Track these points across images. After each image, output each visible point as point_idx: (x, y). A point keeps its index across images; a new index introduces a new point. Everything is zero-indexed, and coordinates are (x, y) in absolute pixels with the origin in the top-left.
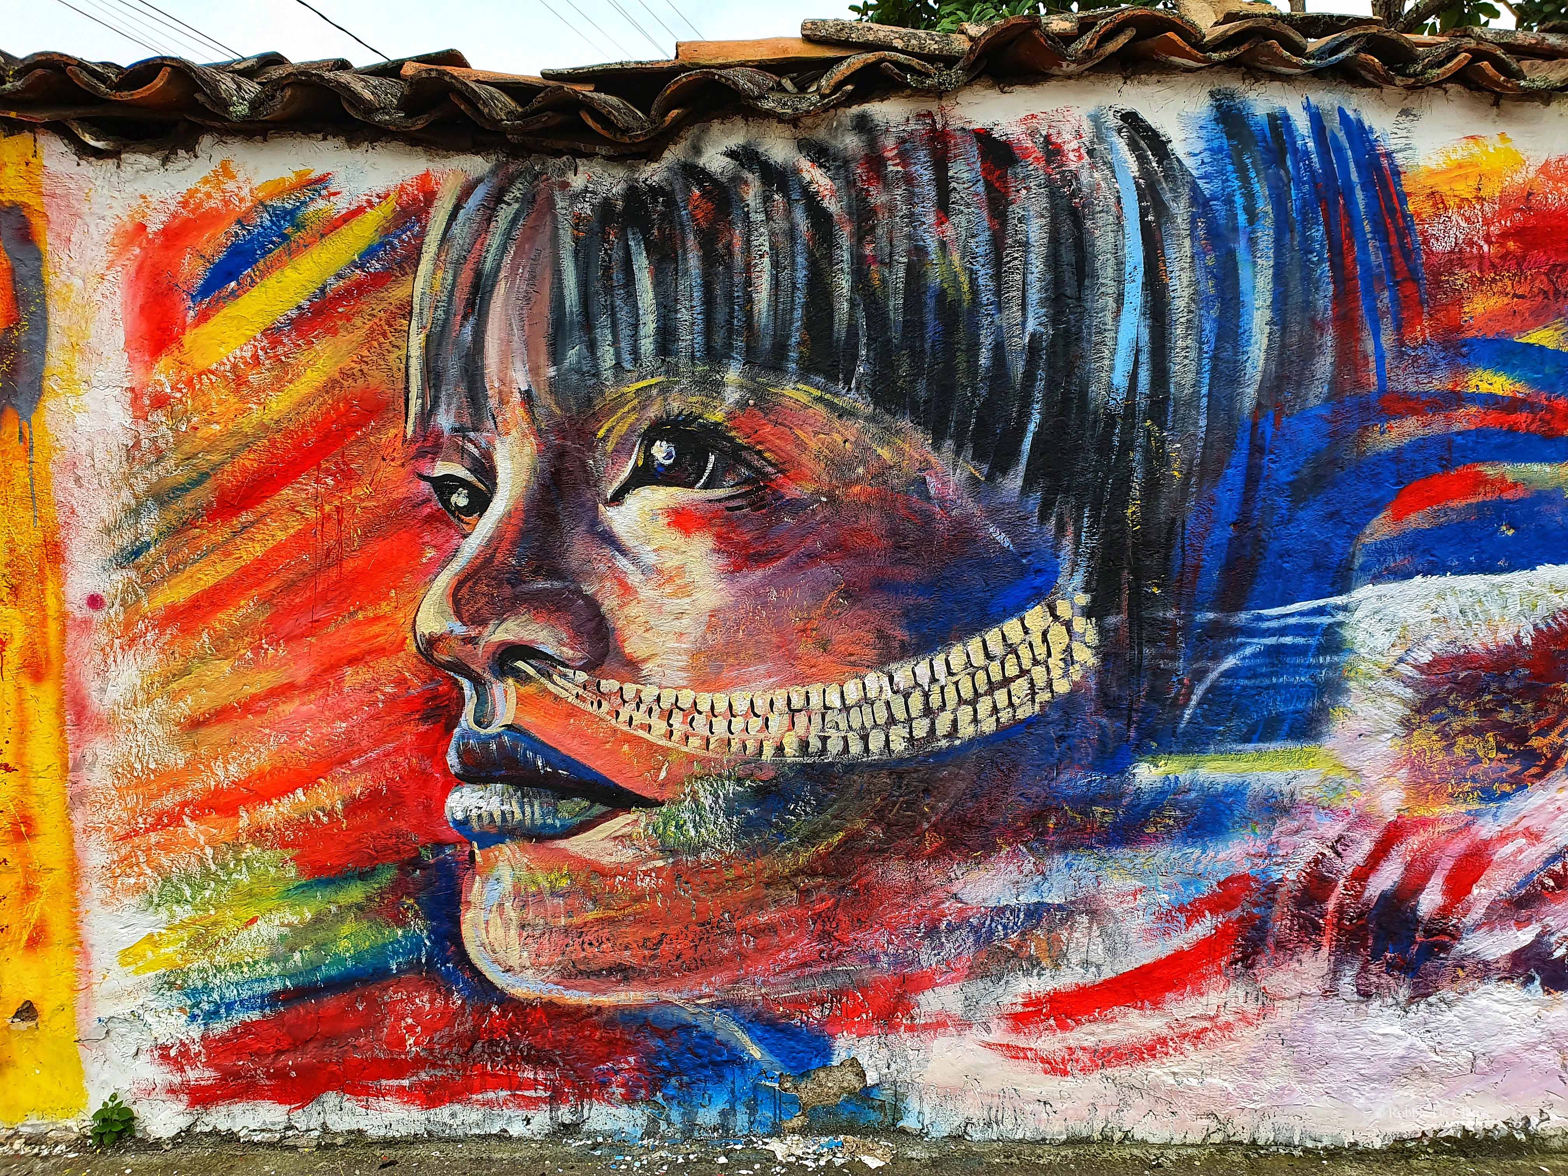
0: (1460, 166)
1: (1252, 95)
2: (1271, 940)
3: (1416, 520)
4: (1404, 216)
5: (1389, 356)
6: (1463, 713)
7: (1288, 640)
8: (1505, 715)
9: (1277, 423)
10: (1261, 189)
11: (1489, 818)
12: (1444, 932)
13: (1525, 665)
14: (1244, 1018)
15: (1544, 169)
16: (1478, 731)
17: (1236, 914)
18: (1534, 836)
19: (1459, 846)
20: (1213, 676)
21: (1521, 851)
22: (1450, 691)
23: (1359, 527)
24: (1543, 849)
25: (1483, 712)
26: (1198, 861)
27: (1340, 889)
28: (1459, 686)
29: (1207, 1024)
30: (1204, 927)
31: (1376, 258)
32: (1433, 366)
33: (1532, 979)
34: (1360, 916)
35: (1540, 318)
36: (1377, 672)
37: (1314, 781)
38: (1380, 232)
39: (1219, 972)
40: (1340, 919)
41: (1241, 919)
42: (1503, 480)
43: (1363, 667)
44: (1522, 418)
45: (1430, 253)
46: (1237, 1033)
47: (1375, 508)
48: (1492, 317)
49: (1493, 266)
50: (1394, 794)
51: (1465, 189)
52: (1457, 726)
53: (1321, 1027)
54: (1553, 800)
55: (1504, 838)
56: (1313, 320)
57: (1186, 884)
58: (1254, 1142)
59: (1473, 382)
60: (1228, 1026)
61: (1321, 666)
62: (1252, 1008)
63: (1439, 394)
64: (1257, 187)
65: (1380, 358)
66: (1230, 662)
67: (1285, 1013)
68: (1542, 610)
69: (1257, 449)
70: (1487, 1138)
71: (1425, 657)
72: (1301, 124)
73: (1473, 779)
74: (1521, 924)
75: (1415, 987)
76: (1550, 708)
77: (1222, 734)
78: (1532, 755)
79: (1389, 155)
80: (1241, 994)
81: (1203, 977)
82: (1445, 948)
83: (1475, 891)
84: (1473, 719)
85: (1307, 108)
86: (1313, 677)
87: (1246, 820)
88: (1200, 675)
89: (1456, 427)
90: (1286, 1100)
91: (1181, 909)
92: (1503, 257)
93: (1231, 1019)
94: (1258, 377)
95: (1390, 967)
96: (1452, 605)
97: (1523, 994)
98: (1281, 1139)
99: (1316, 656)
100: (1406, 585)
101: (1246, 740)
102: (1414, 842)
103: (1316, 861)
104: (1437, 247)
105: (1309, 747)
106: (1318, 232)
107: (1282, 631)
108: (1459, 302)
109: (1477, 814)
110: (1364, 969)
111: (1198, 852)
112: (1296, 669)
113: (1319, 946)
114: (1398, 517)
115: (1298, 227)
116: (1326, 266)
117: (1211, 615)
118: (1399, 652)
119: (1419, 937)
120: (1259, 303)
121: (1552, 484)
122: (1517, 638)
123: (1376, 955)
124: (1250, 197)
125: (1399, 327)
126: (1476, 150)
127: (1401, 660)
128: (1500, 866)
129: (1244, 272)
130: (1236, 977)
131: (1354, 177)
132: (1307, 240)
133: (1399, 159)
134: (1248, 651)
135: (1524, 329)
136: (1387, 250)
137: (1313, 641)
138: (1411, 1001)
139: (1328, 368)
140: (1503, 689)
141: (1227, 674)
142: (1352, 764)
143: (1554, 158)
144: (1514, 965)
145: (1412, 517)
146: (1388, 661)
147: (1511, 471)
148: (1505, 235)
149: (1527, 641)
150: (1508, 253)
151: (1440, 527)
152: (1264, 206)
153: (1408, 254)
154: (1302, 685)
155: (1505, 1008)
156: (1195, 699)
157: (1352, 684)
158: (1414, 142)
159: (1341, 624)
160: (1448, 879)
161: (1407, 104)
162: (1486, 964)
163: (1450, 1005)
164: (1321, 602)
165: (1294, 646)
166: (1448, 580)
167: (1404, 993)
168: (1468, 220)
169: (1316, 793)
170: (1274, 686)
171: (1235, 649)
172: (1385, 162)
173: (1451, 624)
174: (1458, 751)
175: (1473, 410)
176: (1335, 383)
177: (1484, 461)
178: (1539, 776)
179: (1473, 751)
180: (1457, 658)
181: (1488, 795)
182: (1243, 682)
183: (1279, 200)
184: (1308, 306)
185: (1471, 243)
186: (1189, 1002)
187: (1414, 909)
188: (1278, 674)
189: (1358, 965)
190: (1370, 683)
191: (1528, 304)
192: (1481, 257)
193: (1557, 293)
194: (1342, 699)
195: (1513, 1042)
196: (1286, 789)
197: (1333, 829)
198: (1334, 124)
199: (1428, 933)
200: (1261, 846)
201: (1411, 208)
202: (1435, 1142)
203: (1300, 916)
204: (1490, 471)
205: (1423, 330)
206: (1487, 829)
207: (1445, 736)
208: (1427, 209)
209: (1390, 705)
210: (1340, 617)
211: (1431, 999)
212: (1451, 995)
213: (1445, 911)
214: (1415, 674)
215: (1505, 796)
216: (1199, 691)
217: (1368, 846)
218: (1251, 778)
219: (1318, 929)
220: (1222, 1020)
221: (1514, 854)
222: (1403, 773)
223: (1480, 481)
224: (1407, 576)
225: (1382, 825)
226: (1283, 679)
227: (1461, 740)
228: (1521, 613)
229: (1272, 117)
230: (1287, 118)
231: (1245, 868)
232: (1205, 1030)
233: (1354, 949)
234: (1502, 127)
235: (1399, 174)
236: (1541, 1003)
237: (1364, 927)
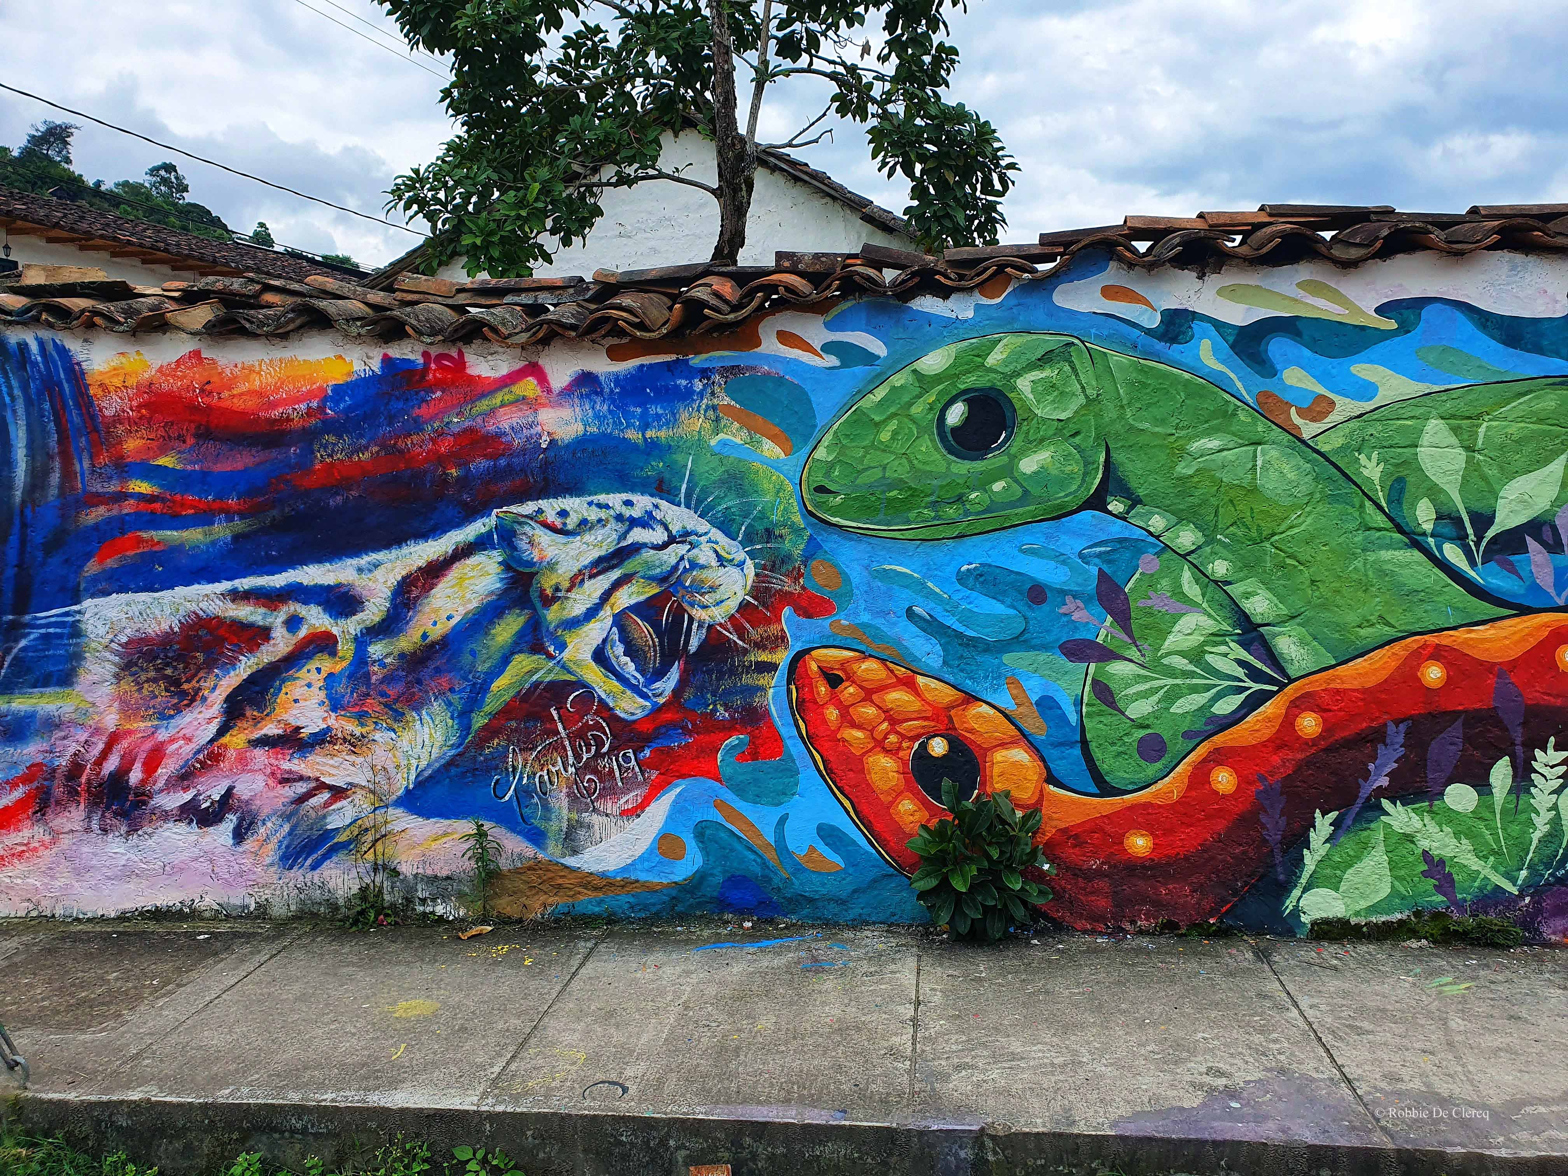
0: (115, 369)
1: (8, 333)
2: (52, 800)
3: (111, 563)
4: (88, 396)
5: (87, 472)
6: (147, 670)
7: (51, 630)
8: (169, 671)
9: (33, 511)
10: (15, 383)
11: (163, 730)
12: (143, 794)
13: (178, 643)
14: (43, 843)
15: (160, 370)
16: (155, 680)
17: (35, 784)
18: (188, 740)
19: (148, 745)
20: (15, 651)
21: (181, 747)
22: (139, 658)
23: (81, 567)
24: (193, 746)
25: (158, 670)
26: (13, 755)
27: (88, 770)
28: (143, 655)
29: (24, 848)
30: (18, 793)
31: (76, 419)
32: (110, 478)
33: (192, 821)
34: (100, 785)
35: (163, 451)
36: (100, 649)
37: (71, 709)
38: (78, 405)
39: (28, 818)
40: (89, 788)
41: (37, 788)
42: (152, 540)
43: (93, 645)
44: (158, 506)
45: (104, 416)
46: (40, 853)
47: (88, 556)
48: (138, 451)
49: (136, 423)
50: (113, 716)
51: (117, 382)
52: (143, 678)
53: (85, 849)
54: (196, 719)
55: (172, 740)
56: (48, 454)
57: (10, 768)
58: (53, 916)
59: (132, 486)
60: (35, 849)
61: (70, 645)
62: (47, 838)
63: (115, 493)
64: (13, 382)
65: (82, 475)
66: (23, 643)
67: (66, 841)
68: (182, 612)
69: (24, 525)
70: (168, 911)
71: (124, 639)
72: (34, 347)
73: (154, 707)
74: (186, 789)
75: (129, 825)
76: (192, 666)
77: (21, 683)
78: (183, 694)
79: (79, 364)
80: (42, 831)
81: (20, 821)
82: (145, 803)
83: (160, 771)
84: (152, 674)
85: (37, 339)
86: (66, 651)
87: (37, 733)
88: (8, 651)
89: (125, 511)
90: (69, 891)
91: (7, 782)
92: (140, 418)
93: (37, 845)
94: (22, 485)
95: (116, 814)
96: (135, 610)
97: (188, 829)
98: (67, 914)
99: (68, 639)
100: (108, 599)
101: (35, 686)
102: (125, 744)
103: (75, 754)
104: (107, 413)
105: (68, 690)
106: (47, 406)
107: (48, 626)
108: (120, 443)
109: (157, 728)
110: (103, 816)
111: (12, 750)
112: (57, 647)
113: (79, 803)
114: (101, 561)
115: (36, 403)
116: (52, 424)
117: (11, 617)
118: (110, 636)
119: (131, 797)
120: (20, 445)
121: (177, 543)
122: (171, 627)
123: (108, 808)
124: (10, 388)
125: (91, 458)
126: (124, 360)
127: (112, 641)
128: (171, 756)
129: (12, 428)
130: (38, 821)
131: (62, 376)
132: (41, 410)
133: (84, 365)
134: (32, 637)
135: (156, 457)
136: (81, 415)
137: (66, 631)
138: (128, 833)
139: (57, 480)
140: (167, 657)
141: (24, 649)
142: (90, 700)
143: (165, 364)
144: (182, 812)
145: (109, 560)
146: (105, 641)
147: (158, 535)
148: (140, 406)
149: (176, 629)
150: (143, 416)
151: (123, 566)
152: (17, 392)
153: (93, 417)
154: (61, 656)
155: (180, 837)
156: (6, 664)
157: (87, 655)
158: (91, 357)
159: (79, 621)
160: (144, 764)
161: (86, 336)
162: (166, 812)
163: (150, 835)
164: (67, 609)
165: (55, 633)
166: (130, 596)
167: (124, 829)
168: (120, 398)
169: (73, 716)
170: (46, 656)
171: (25, 636)
172: (77, 367)
173: (136, 620)
174: (145, 692)
175: (132, 501)
176: (61, 487)
177: (140, 530)
178: (188, 705)
179: (153, 691)
180: (141, 639)
181: (163, 717)
182: (30, 654)
183: (25, 388)
184: (45, 446)
185: (124, 411)
186: (13, 835)
187: (127, 781)
188: (49, 650)
189: (100, 813)
190: (97, 654)
191: (156, 443)
192: (129, 418)
193: (169, 437)
194: (83, 663)
195: (185, 856)
196: (56, 714)
197: (83, 736)
198: (50, 347)
199: (136, 795)
200: (45, 746)
201: (92, 392)
202: (141, 914)
203: (67, 786)
204: (145, 535)
205: (104, 459)
206: (162, 735)
207: (138, 683)
208: (100, 393)
209: (108, 666)
210: (78, 617)
211: (140, 832)
212: (150, 830)
213: (143, 782)
214: (120, 648)
215: (171, 717)
216: (9, 659)
217: (101, 746)
218: (39, 708)
219: (78, 793)
220: (32, 846)
221: (177, 750)
222: (116, 704)
223: (140, 541)
224: (106, 593)
225: (107, 734)
226: (51, 652)
227: (146, 686)
228: (171, 614)
229: (19, 344)
230: (27, 344)
231: (39, 759)
232: (23, 851)
233: (97, 804)
234: (137, 348)
235: (84, 374)
236: (198, 834)
237: (102, 792)
